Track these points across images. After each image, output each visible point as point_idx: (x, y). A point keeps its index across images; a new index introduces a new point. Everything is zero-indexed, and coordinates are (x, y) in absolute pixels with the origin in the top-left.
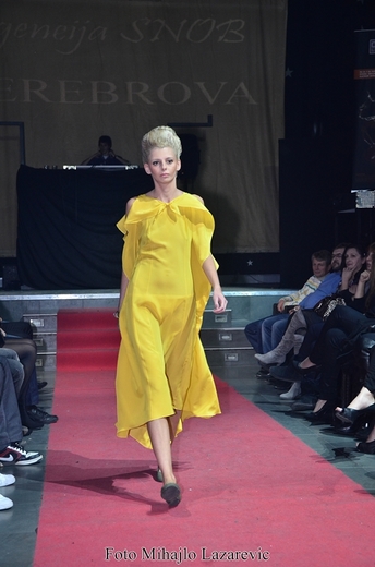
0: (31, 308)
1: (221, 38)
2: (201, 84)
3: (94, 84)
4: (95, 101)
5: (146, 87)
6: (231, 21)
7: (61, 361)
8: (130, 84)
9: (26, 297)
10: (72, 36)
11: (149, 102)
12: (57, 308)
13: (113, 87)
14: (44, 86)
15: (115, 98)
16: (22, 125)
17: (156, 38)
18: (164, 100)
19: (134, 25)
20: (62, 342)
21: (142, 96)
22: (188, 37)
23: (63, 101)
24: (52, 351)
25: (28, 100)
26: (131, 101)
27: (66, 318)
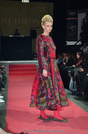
0: (3, 64)
1: (40, 11)
2: (37, 20)
3: (16, 20)
4: (16, 23)
5: (26, 20)
6: (42, 8)
7: (10, 74)
8: (23, 20)
9: (3, 62)
10: (11, 10)
11: (26, 23)
12: (9, 64)
13: (19, 20)
14: (6, 20)
15: (20, 22)
16: (1, 27)
17: (28, 11)
18: (29, 23)
19: (23, 8)
20: (10, 71)
21: (25, 22)
22: (34, 10)
23: (10, 23)
24: (8, 73)
25: (2, 22)
26: (23, 23)
27: (11, 66)
